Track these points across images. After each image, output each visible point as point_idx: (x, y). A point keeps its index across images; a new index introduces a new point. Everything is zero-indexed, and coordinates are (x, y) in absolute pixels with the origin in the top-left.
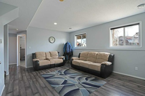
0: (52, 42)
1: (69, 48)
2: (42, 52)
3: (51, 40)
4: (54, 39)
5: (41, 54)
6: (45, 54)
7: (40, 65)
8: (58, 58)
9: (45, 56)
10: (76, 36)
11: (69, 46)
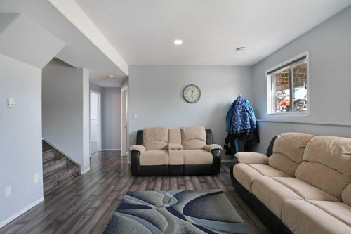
0: (190, 101)
1: (244, 118)
2: (160, 129)
3: (188, 94)
4: (196, 92)
5: (155, 132)
6: (167, 134)
7: (141, 164)
8: (204, 148)
9: (166, 139)
10: (269, 73)
11: (244, 112)
